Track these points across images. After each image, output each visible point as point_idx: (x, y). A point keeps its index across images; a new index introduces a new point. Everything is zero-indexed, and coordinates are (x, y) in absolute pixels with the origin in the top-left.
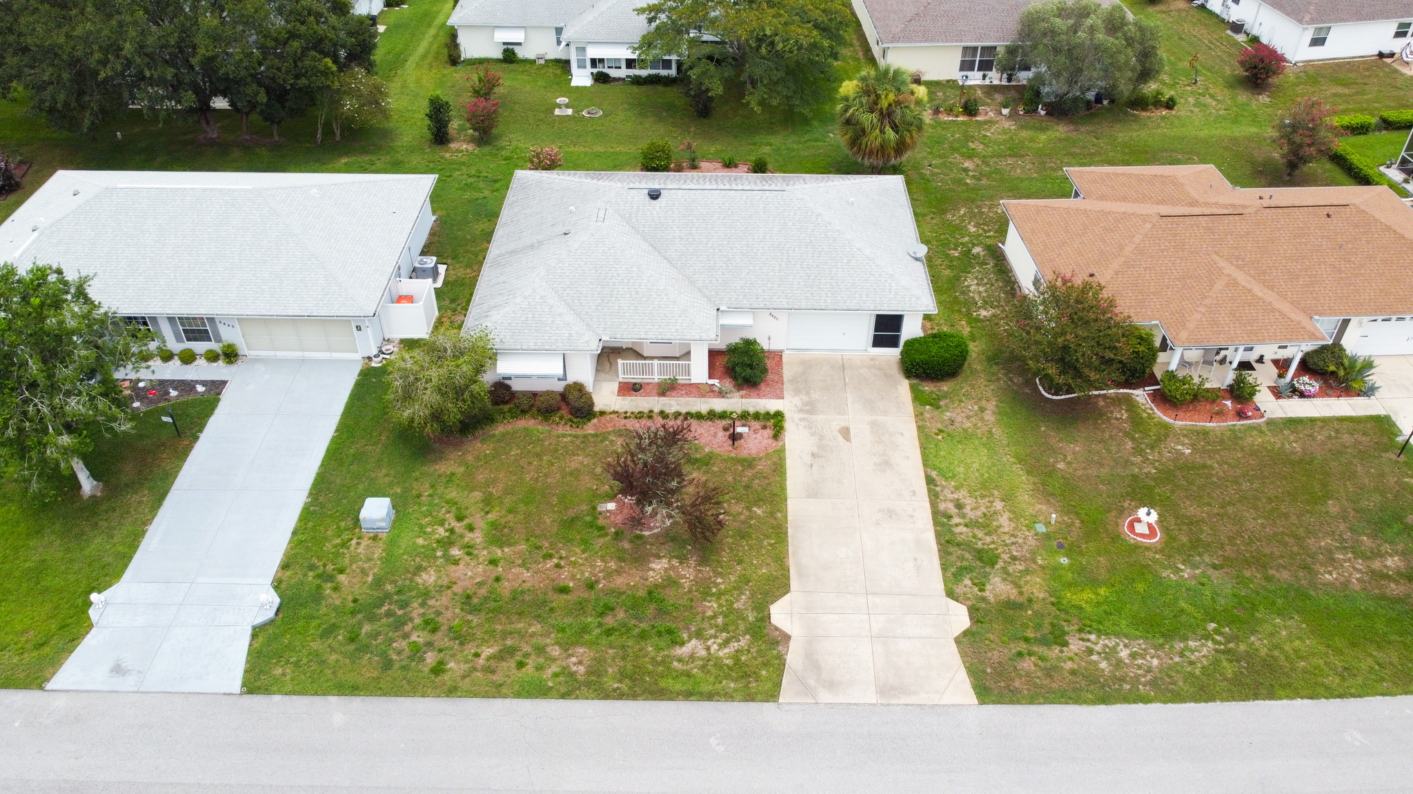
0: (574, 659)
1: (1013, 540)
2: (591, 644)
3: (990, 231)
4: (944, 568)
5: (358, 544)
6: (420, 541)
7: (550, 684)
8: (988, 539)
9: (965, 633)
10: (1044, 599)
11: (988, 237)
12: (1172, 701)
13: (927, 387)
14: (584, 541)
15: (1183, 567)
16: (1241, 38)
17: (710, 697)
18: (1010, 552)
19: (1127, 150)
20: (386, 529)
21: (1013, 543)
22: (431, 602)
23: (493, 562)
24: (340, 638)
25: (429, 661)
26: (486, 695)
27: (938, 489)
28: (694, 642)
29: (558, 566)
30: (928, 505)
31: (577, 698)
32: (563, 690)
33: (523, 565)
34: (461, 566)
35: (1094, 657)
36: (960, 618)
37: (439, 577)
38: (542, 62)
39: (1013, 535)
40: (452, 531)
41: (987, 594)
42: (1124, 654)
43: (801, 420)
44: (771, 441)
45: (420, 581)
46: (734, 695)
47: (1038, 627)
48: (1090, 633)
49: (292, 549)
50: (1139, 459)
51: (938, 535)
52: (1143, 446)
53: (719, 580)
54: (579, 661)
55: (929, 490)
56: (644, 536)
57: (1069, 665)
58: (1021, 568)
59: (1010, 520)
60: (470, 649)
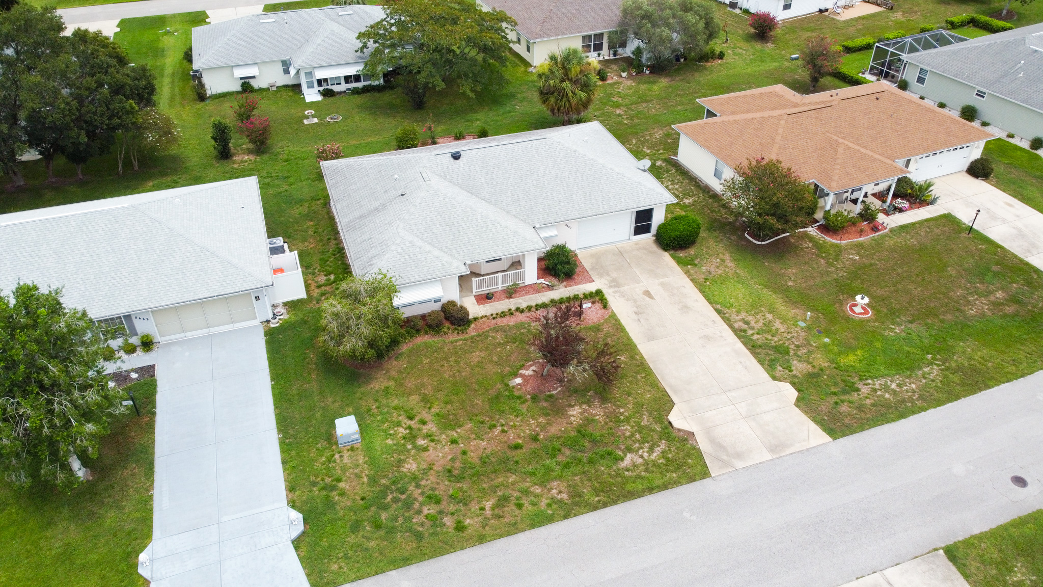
0: (554, 491)
1: (790, 335)
2: (560, 478)
3: (660, 150)
4: (761, 363)
5: (341, 456)
6: (389, 442)
7: (550, 512)
8: (776, 339)
9: (798, 400)
10: (829, 366)
11: (661, 154)
12: (939, 405)
13: (681, 254)
14: (514, 410)
15: (893, 327)
16: (737, 11)
17: (665, 487)
18: (793, 343)
19: (711, 87)
20: (358, 440)
21: (792, 337)
22: (423, 483)
23: (454, 442)
24: (368, 528)
25: (448, 524)
26: (509, 534)
27: (727, 315)
28: (629, 455)
29: (503, 431)
30: (726, 327)
31: (575, 515)
32: (562, 513)
33: (478, 438)
34: (431, 451)
35: (879, 393)
36: (790, 393)
37: (419, 464)
38: (274, 88)
39: (788, 333)
40: (410, 428)
41: (794, 372)
42: (894, 386)
43: (614, 292)
44: (603, 311)
45: (405, 470)
46: (681, 481)
47: (835, 384)
48: (867, 379)
49: (289, 474)
50: (832, 269)
51: (745, 344)
52: (831, 260)
53: (622, 410)
54: (558, 490)
55: (722, 318)
56: (553, 394)
57: (868, 402)
58: (805, 351)
59: (782, 323)
60: (474, 507)
